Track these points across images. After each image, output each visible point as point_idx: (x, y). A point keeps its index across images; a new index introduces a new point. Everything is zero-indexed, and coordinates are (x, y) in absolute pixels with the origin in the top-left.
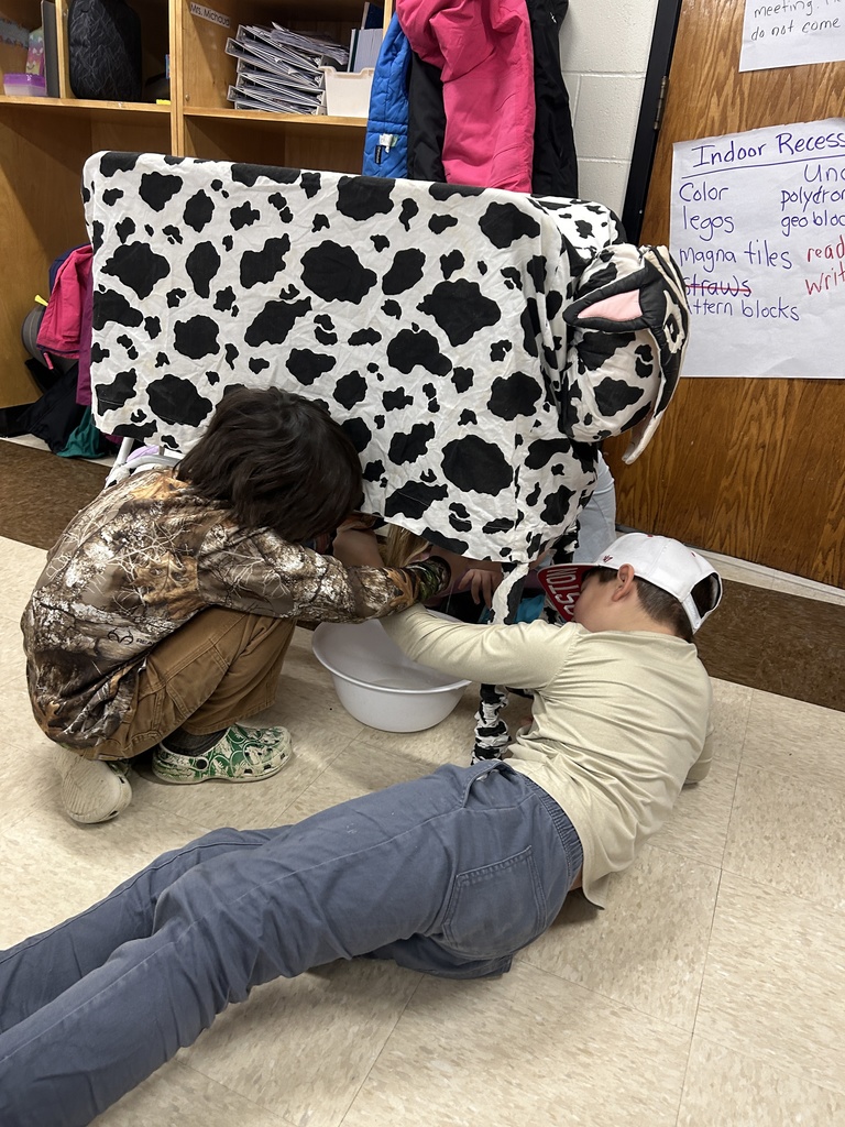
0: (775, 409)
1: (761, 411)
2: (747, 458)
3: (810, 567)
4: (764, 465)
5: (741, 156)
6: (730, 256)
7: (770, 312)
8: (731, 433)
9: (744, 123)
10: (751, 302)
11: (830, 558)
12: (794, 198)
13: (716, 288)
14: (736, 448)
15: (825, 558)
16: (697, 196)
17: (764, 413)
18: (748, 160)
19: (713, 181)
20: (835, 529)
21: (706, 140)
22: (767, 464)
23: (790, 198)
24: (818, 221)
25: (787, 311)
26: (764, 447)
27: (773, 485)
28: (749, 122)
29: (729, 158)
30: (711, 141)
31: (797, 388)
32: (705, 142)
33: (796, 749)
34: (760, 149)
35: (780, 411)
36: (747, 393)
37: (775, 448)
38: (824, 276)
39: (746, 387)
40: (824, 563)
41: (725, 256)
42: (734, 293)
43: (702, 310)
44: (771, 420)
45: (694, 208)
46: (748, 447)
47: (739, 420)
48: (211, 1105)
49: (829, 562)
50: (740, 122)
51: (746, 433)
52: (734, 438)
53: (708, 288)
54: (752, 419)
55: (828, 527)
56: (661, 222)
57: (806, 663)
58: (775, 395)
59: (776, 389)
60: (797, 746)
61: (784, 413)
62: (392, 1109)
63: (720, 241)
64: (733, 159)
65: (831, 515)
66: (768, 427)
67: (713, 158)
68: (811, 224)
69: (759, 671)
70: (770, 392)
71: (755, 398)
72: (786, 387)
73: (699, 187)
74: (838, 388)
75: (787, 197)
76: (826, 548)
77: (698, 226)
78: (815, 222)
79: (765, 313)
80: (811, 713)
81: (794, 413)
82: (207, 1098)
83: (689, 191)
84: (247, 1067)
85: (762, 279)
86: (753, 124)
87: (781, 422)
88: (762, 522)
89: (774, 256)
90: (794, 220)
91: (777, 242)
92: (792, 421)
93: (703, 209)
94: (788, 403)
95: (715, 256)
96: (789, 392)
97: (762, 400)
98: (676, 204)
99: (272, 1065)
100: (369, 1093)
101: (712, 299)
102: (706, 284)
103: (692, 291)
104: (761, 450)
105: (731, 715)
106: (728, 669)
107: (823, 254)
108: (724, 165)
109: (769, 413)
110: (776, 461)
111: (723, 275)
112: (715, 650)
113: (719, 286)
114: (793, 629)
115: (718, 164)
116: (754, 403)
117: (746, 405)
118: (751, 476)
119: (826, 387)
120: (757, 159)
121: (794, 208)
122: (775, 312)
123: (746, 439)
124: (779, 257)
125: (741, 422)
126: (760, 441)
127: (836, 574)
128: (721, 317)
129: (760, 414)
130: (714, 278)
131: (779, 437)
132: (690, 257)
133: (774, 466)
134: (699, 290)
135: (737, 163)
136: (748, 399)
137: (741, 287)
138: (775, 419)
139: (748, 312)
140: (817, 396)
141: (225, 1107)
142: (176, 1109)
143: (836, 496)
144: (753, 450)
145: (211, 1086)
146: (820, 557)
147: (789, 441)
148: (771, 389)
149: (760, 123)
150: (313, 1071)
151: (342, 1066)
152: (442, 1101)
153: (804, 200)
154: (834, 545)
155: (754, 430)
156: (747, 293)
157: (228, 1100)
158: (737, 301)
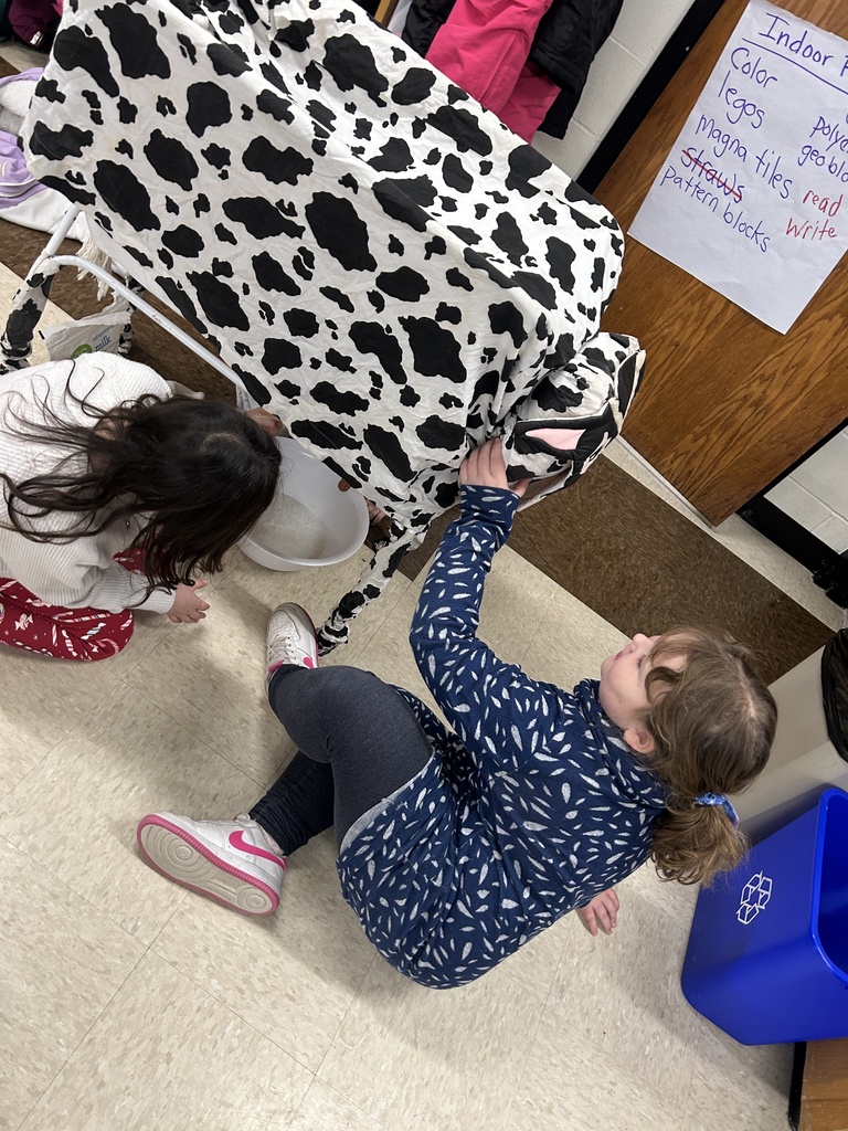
0: (704, 319)
1: (691, 313)
2: (659, 348)
3: (659, 459)
4: (669, 360)
5: (806, 54)
6: (742, 151)
7: (746, 229)
8: (658, 318)
9: (827, 19)
10: (736, 209)
11: (679, 460)
12: (826, 131)
13: (714, 176)
14: (654, 334)
15: (675, 458)
16: (747, 69)
17: (693, 316)
18: (809, 63)
19: (769, 63)
20: (695, 441)
21: (785, 14)
22: (672, 361)
23: (823, 128)
24: (833, 169)
25: (761, 238)
26: (677, 346)
27: (667, 382)
28: (832, 23)
29: (795, 47)
30: (789, 18)
31: (731, 312)
32: (783, 14)
33: (565, 659)
34: (826, 58)
35: (706, 323)
36: (688, 291)
37: (685, 351)
38: (808, 225)
39: (690, 286)
40: (672, 462)
41: (738, 149)
42: (727, 191)
43: (691, 190)
44: (695, 326)
45: (737, 79)
46: (664, 338)
47: (669, 311)
48: (71, 910)
49: (676, 464)
50: (825, 15)
51: (668, 326)
52: (658, 324)
53: (708, 172)
54: (679, 317)
55: (690, 436)
56: (701, 72)
57: (611, 566)
58: (710, 307)
59: (713, 303)
60: (567, 655)
61: (709, 327)
62: (196, 927)
63: (741, 131)
64: (797, 51)
65: (698, 429)
66: (690, 330)
67: (781, 37)
68: (826, 167)
69: (571, 567)
70: (707, 302)
71: (692, 300)
72: (722, 306)
73: (753, 59)
74: (761, 330)
75: (821, 126)
76: (680, 452)
77: (731, 102)
78: (830, 167)
79: (742, 227)
80: (591, 623)
81: (716, 331)
82: (68, 904)
83: (741, 58)
84: (98, 882)
85: (757, 191)
86: (835, 25)
87: (702, 333)
88: (643, 406)
89: (778, 178)
90: (814, 152)
91: (788, 166)
92: (711, 337)
93: (746, 87)
94: (716, 321)
95: (730, 143)
96: (722, 311)
97: (697, 305)
98: (723, 64)
99: (117, 884)
100: (182, 913)
101: (705, 185)
102: (708, 167)
103: (692, 166)
104: (673, 347)
105: (532, 612)
106: (548, 559)
107: (818, 203)
108: (785, 51)
109: (696, 320)
110: (680, 362)
111: (727, 167)
112: (547, 535)
113: (717, 176)
114: (618, 522)
115: (781, 48)
116: (689, 303)
117: (682, 301)
118: (653, 364)
119: (753, 324)
120: (816, 67)
121: (821, 142)
122: (751, 232)
123: (666, 330)
124: (782, 182)
125: (671, 313)
126: (677, 339)
127: (676, 475)
128: (705, 208)
129: (689, 316)
130: (718, 165)
131: (693, 344)
132: (708, 129)
133: (677, 366)
134: (698, 169)
135: (798, 58)
136: (687, 297)
137: (736, 190)
138: (699, 327)
139: (728, 217)
140: (742, 327)
141: (81, 913)
142: (45, 910)
143: (710, 416)
144: (667, 343)
145: (71, 895)
146: (672, 456)
147: (700, 352)
148: (709, 299)
149: (841, 29)
150: (146, 891)
151: (167, 891)
152: (229, 925)
153: (833, 139)
154: (688, 452)
155: (677, 327)
156: (737, 199)
157: (83, 907)
158: (725, 201)
